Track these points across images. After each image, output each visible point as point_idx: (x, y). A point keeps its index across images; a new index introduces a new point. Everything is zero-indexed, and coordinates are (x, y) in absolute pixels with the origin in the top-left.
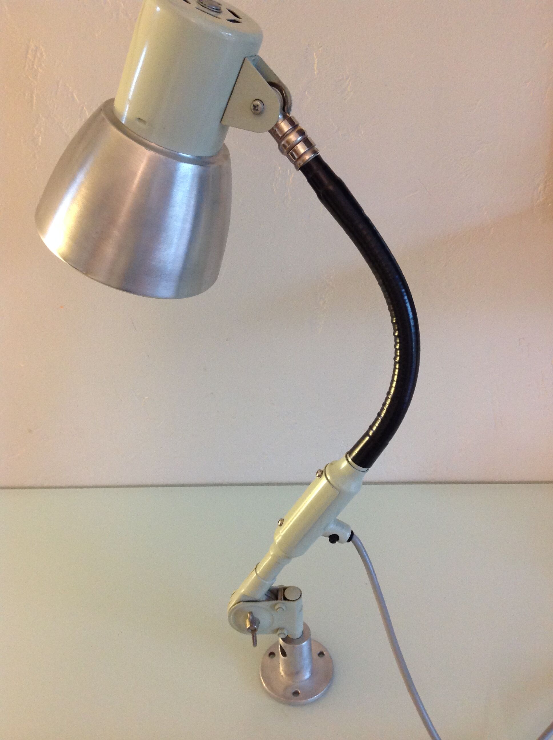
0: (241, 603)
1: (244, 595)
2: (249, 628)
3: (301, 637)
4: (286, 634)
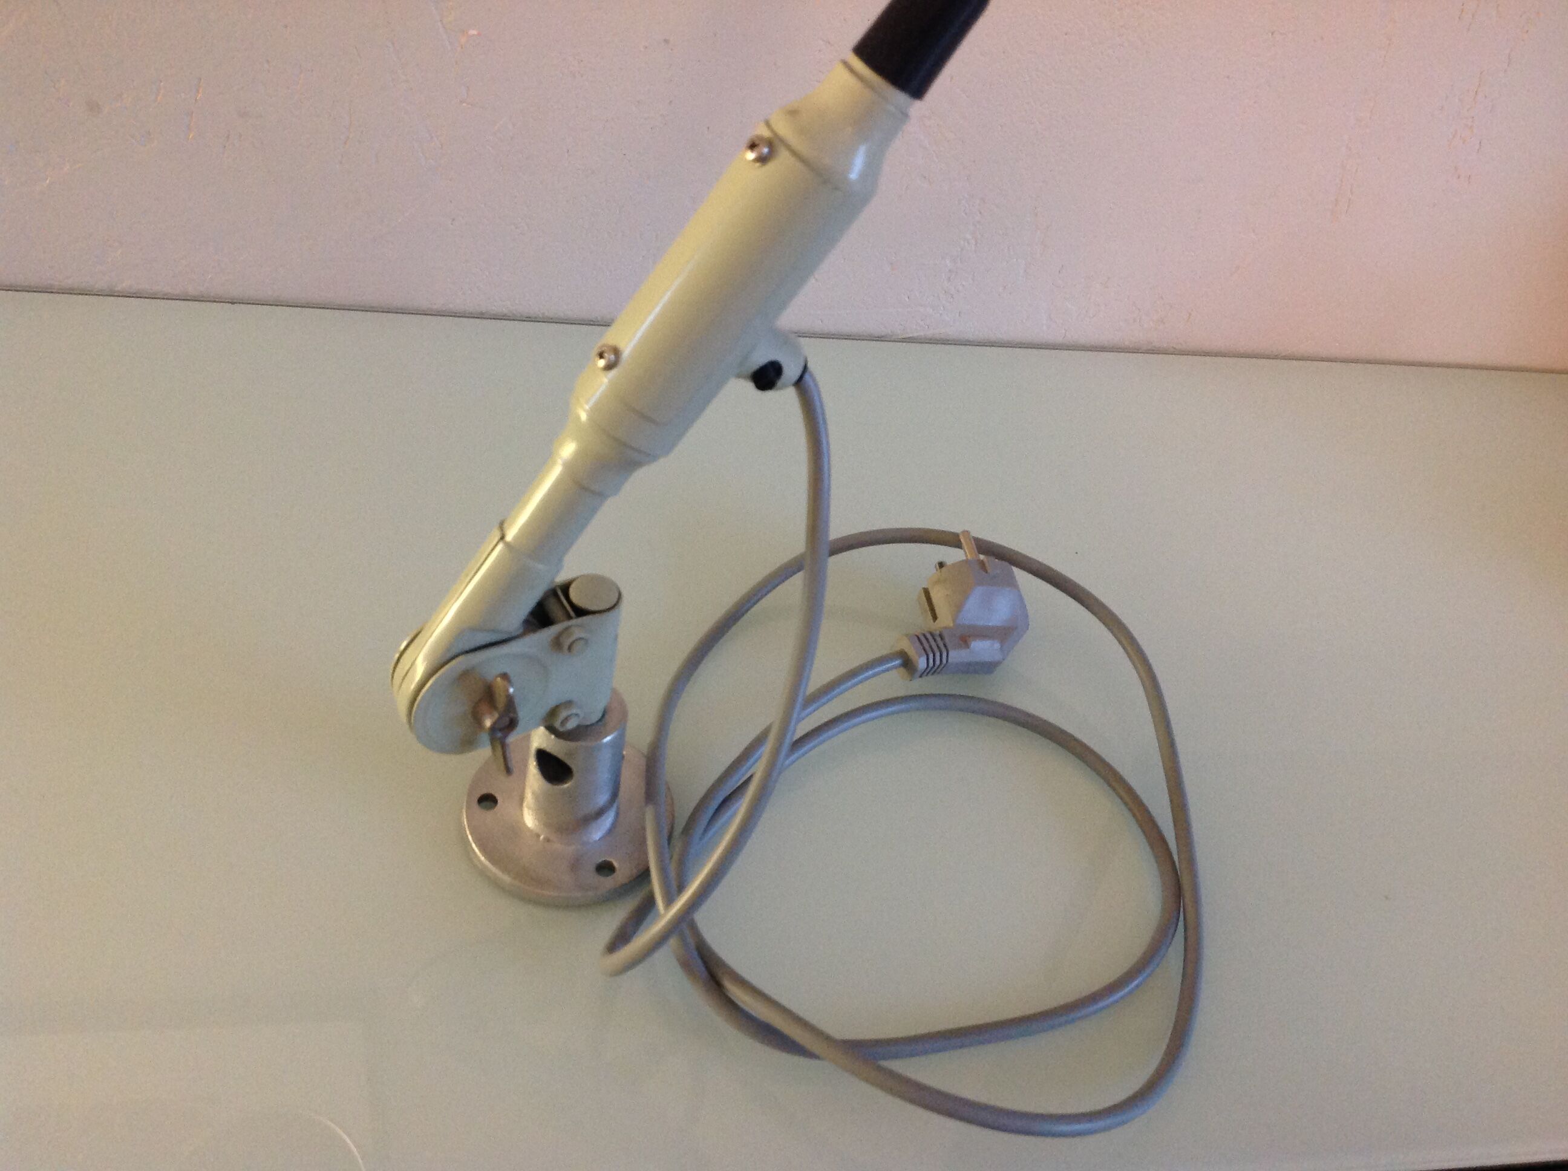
0: (460, 659)
2: (493, 728)
3: (600, 720)
4: (582, 715)
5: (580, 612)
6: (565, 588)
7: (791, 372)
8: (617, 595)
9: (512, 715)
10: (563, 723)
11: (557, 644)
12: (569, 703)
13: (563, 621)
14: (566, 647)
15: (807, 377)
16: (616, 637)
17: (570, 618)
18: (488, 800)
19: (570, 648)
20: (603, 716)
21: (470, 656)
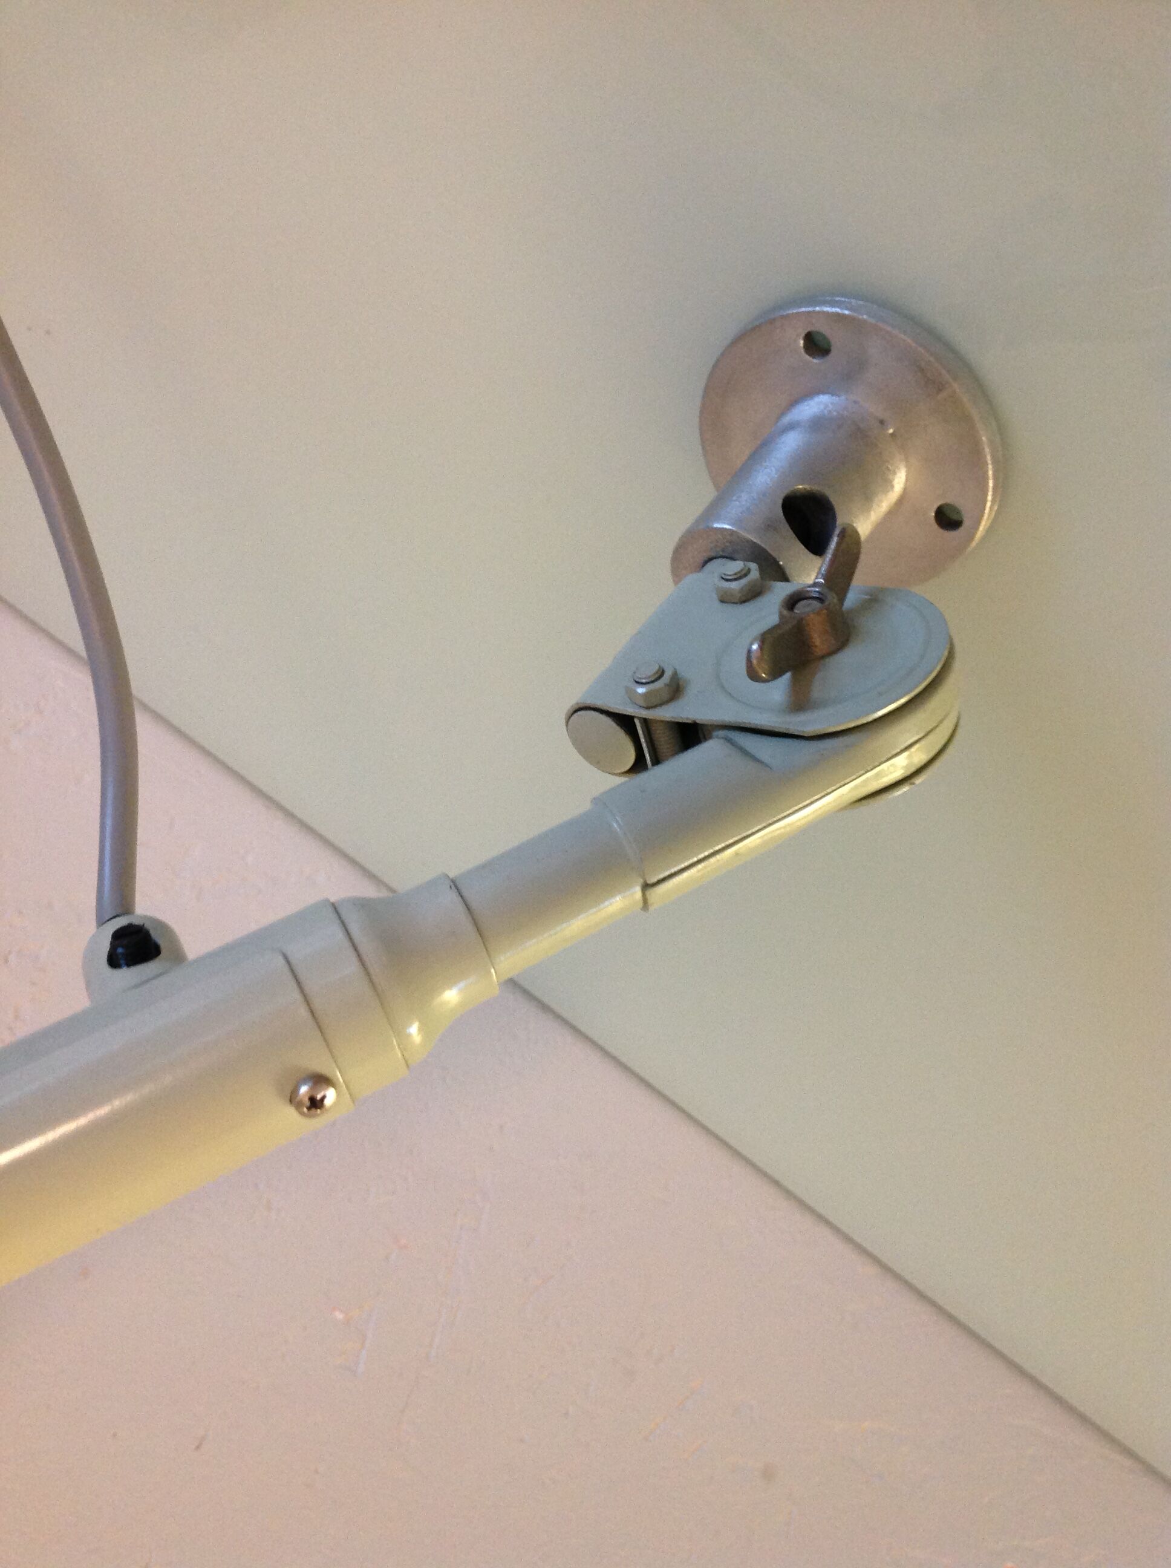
4: (716, 576)
5: (625, 722)
6: (638, 766)
8: (571, 722)
9: (785, 612)
10: (746, 573)
11: (676, 690)
12: (725, 599)
13: (657, 721)
14: (666, 679)
17: (645, 722)
18: (947, 519)
19: (661, 674)
20: (708, 561)
21: (793, 729)
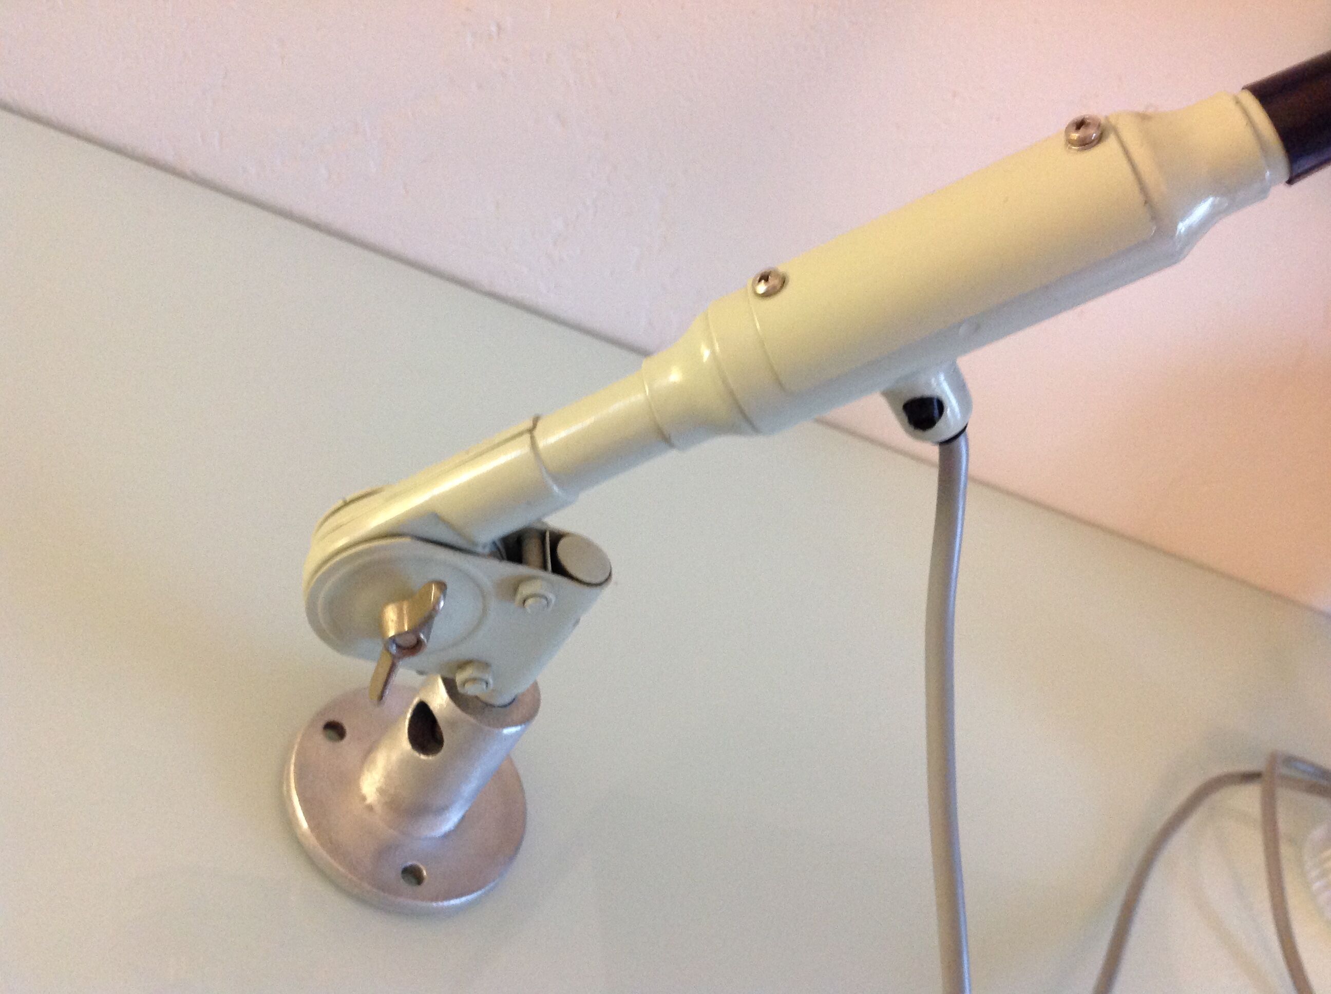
0: (406, 540)
1: (431, 515)
2: (393, 639)
3: (505, 706)
4: (491, 686)
5: (559, 569)
6: (557, 537)
7: (950, 423)
8: (607, 574)
9: (423, 635)
10: (465, 682)
11: (512, 587)
12: (485, 665)
13: (534, 566)
14: (519, 597)
15: (962, 439)
16: (577, 622)
17: (544, 568)
18: (335, 729)
19: (524, 600)
20: (510, 703)
